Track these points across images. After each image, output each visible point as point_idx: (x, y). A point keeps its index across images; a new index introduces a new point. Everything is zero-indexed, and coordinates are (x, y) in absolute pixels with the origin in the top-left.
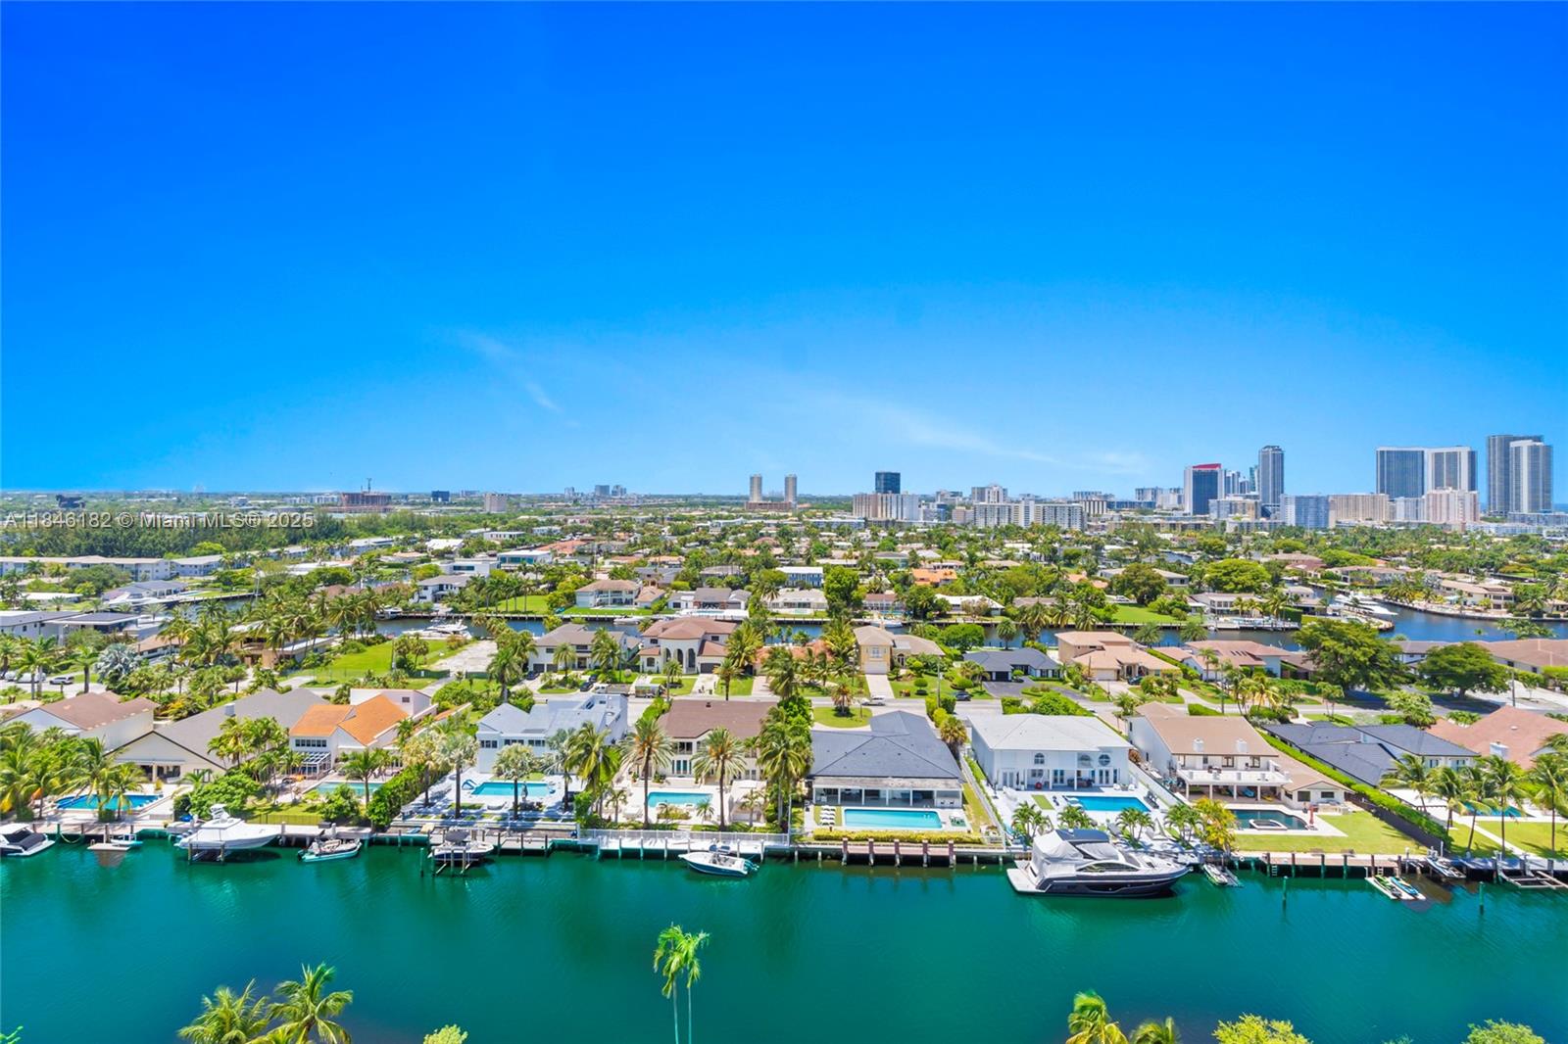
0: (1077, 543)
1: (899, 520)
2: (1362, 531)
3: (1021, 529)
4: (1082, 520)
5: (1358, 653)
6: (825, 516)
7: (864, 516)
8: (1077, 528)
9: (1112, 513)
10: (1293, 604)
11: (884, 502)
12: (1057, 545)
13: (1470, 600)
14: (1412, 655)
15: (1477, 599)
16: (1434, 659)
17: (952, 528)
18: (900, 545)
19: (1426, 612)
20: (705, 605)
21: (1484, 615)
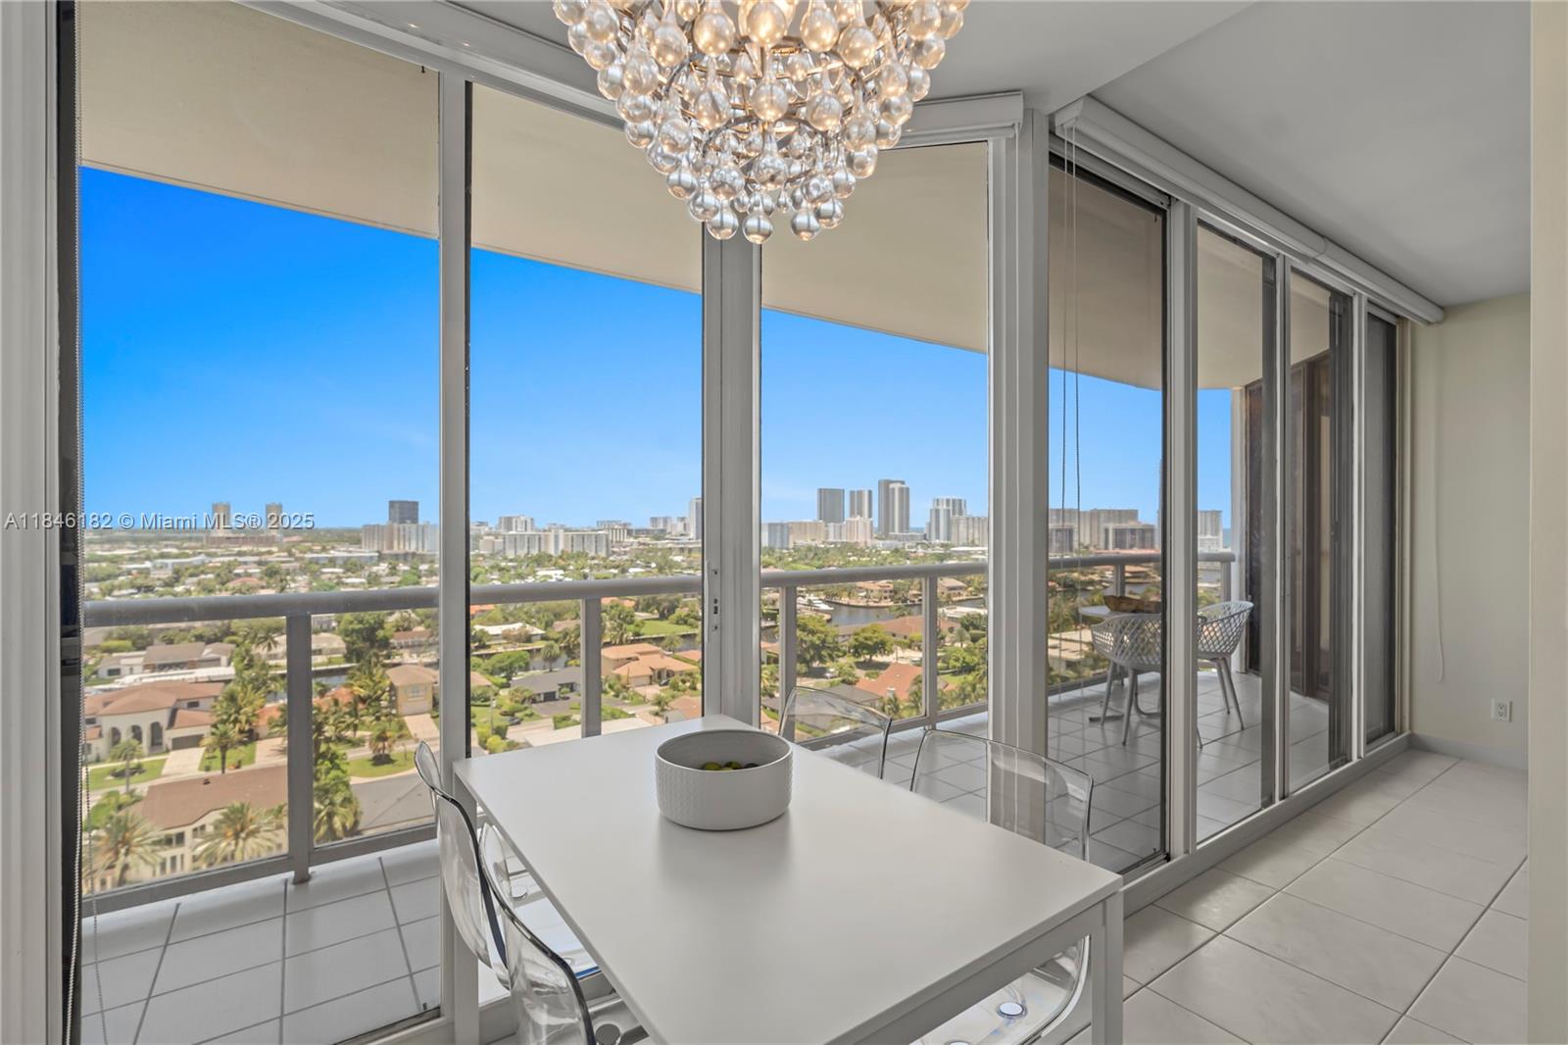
0: (606, 567)
1: (420, 551)
2: (809, 549)
3: (551, 556)
4: (607, 546)
5: (815, 639)
6: (324, 549)
7: (376, 549)
8: (603, 554)
9: (632, 540)
10: (771, 607)
11: (402, 533)
12: (587, 571)
13: (872, 595)
14: (843, 636)
15: (875, 593)
16: (856, 637)
17: (481, 558)
18: (424, 579)
19: (848, 605)
20: (163, 667)
21: (879, 604)
